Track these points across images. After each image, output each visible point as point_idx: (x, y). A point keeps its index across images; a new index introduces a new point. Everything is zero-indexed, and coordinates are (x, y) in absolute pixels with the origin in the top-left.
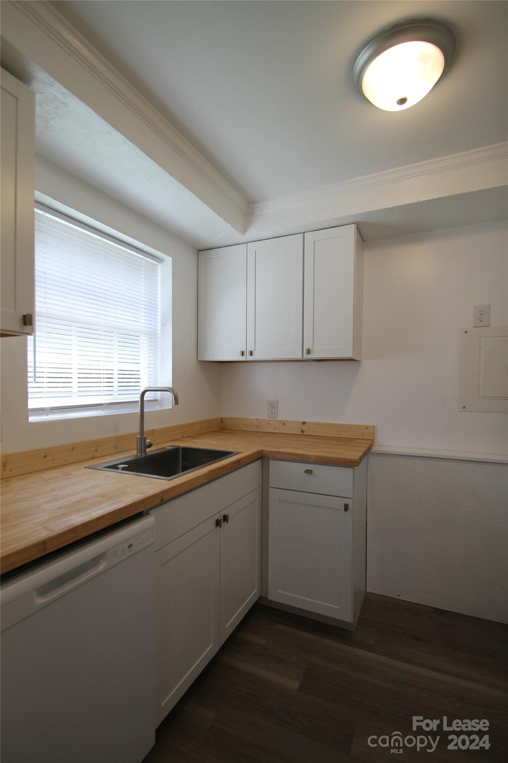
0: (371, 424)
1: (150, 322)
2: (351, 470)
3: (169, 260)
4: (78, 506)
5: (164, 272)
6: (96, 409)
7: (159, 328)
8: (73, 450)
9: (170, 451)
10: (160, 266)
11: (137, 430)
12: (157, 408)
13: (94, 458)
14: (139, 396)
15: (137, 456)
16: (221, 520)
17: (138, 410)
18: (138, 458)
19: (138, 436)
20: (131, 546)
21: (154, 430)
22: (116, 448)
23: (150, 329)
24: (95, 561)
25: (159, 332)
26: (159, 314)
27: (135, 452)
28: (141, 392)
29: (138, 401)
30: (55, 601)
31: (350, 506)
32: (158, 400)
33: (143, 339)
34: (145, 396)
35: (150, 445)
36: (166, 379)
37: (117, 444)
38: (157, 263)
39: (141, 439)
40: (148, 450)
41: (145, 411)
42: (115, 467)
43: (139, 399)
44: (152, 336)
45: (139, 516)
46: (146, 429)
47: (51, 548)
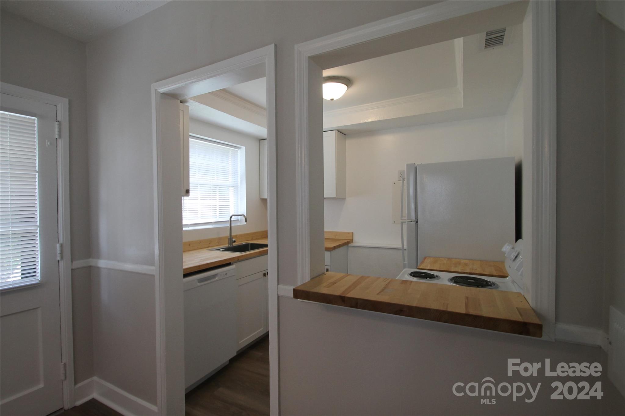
0: (351, 231)
1: (234, 180)
2: (329, 252)
3: (244, 148)
4: (207, 259)
5: (241, 153)
6: (210, 225)
7: (239, 183)
8: (200, 243)
9: (244, 245)
10: (239, 151)
11: (228, 234)
12: (239, 224)
13: (209, 247)
14: (229, 218)
15: (228, 246)
16: (266, 273)
17: (229, 225)
18: (229, 247)
19: (229, 237)
20: (226, 274)
21: (237, 235)
22: (219, 243)
23: (234, 184)
24: (214, 276)
25: (239, 185)
26: (239, 176)
27: (227, 245)
28: (230, 216)
29: (229, 221)
30: (203, 285)
31: (329, 270)
32: (239, 220)
33: (231, 190)
34: (232, 218)
35: (235, 242)
36: (243, 210)
37: (219, 241)
38: (237, 150)
39: (230, 238)
40: (234, 244)
41: (232, 225)
42: (219, 250)
43: (229, 220)
44: (235, 187)
45: (229, 264)
46: (232, 234)
47: (202, 268)
